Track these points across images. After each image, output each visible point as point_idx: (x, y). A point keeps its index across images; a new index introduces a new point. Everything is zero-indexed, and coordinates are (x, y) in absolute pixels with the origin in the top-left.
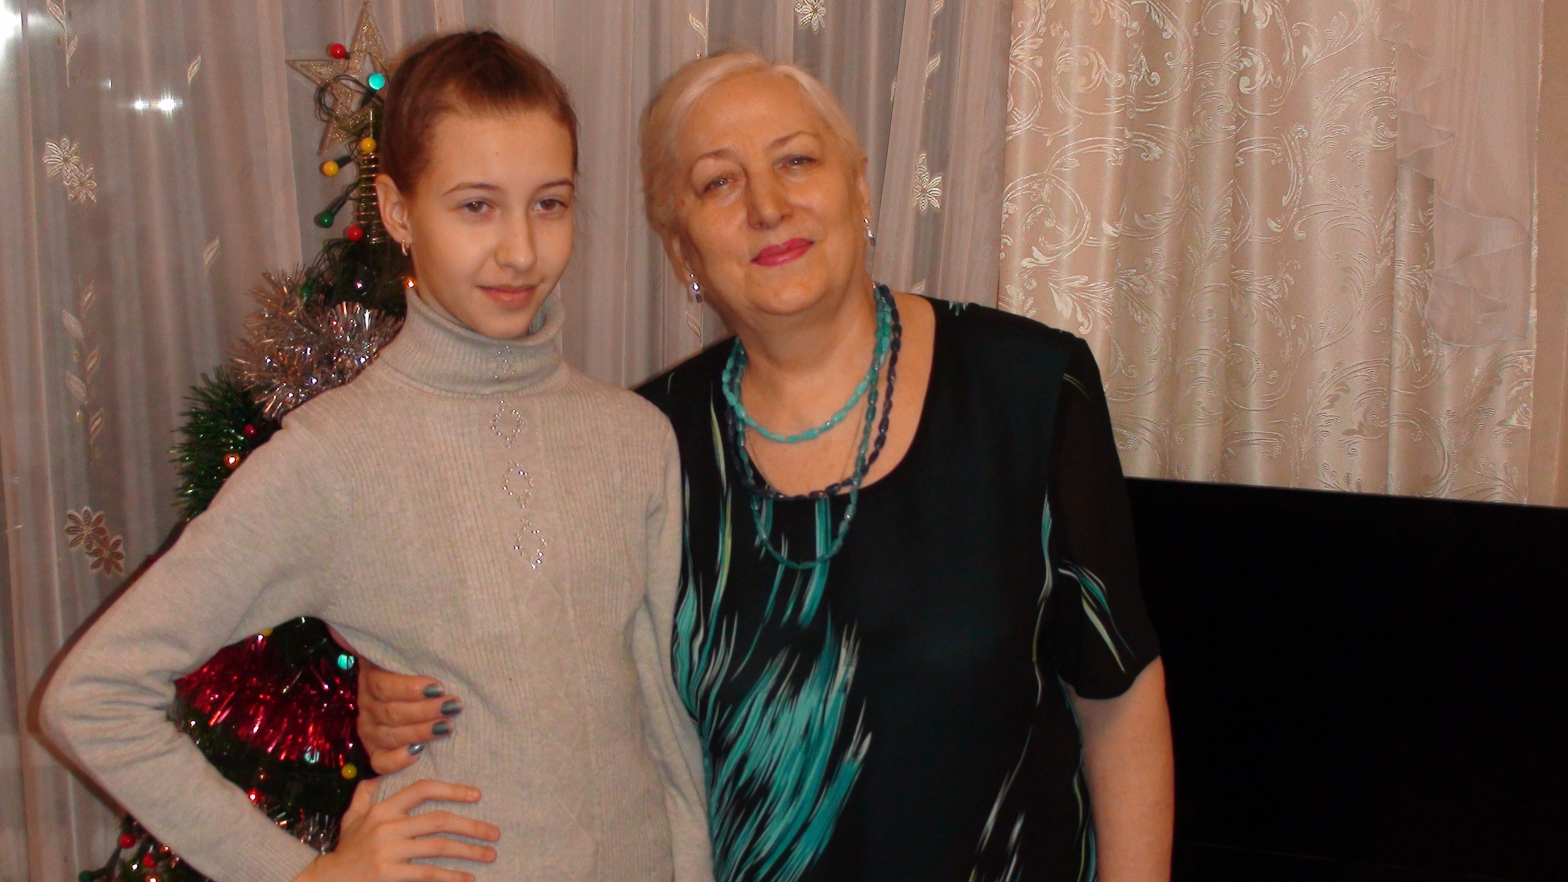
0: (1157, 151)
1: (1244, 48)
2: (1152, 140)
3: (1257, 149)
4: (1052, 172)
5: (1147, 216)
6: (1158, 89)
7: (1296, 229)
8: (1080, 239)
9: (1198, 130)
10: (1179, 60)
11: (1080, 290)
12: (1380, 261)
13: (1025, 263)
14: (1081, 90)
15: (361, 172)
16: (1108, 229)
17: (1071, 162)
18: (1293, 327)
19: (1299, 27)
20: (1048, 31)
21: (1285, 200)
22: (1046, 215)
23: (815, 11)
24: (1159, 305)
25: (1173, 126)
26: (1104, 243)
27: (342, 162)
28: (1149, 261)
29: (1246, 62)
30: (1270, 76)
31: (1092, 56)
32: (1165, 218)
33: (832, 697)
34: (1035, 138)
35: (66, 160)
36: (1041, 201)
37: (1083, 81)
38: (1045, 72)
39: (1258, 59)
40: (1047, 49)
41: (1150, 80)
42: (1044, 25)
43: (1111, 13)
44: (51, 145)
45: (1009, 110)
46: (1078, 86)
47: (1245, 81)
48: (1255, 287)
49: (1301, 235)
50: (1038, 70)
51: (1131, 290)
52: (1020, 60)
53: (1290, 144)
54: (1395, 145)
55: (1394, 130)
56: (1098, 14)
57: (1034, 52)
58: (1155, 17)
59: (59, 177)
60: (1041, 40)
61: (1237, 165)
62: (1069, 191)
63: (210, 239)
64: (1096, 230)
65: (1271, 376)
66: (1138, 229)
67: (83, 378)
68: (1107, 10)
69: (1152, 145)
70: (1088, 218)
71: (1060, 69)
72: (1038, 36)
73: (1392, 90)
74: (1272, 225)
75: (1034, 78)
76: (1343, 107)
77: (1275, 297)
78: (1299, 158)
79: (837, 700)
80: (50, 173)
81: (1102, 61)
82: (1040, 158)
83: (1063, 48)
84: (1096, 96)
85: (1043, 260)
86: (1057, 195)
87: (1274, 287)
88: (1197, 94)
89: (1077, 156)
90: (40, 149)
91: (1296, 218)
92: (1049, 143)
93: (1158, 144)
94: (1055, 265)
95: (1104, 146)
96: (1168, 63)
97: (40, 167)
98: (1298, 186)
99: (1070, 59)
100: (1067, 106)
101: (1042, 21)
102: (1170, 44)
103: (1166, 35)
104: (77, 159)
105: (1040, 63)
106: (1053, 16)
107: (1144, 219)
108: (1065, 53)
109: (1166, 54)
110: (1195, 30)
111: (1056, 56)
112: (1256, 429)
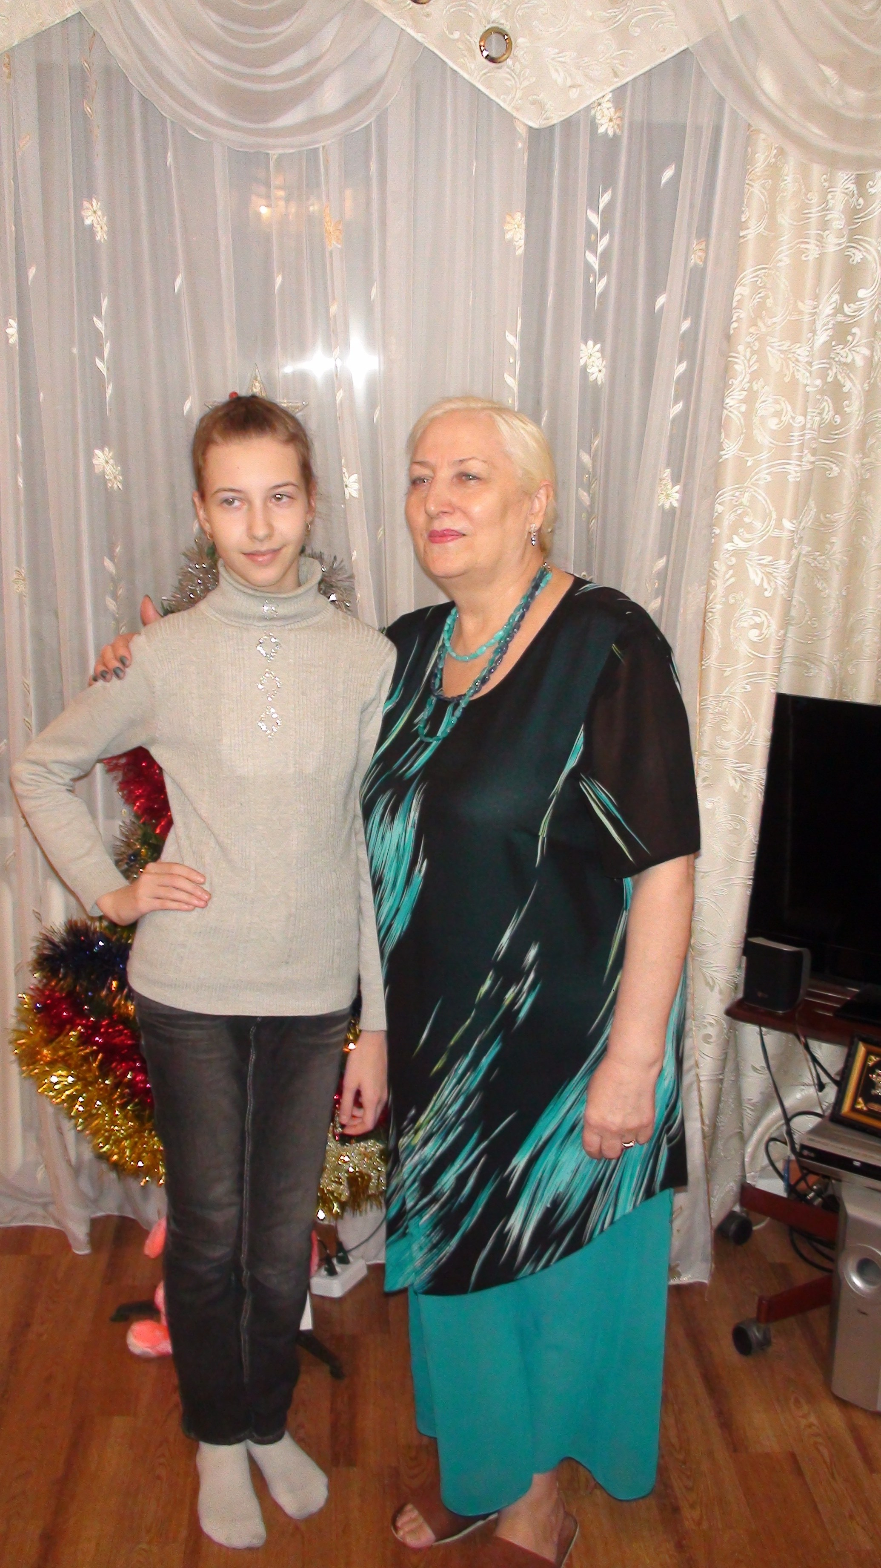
0: (836, 470)
2: (833, 463)
4: (752, 484)
5: (828, 515)
6: (838, 427)
8: (768, 531)
10: (854, 406)
11: (766, 566)
13: (729, 546)
14: (775, 427)
16: (787, 524)
17: (764, 477)
20: (751, 387)
22: (745, 513)
23: (600, 371)
24: (836, 579)
25: (850, 455)
26: (785, 535)
28: (828, 546)
31: (783, 404)
32: (841, 517)
34: (740, 461)
35: (107, 462)
36: (741, 504)
37: (776, 420)
38: (748, 416)
40: (751, 398)
42: (748, 382)
43: (796, 373)
44: (98, 452)
45: (722, 440)
46: (771, 424)
50: (742, 413)
51: (816, 567)
52: (731, 407)
56: (788, 375)
57: (742, 401)
58: (839, 377)
59: (103, 472)
60: (745, 393)
62: (761, 496)
64: (779, 526)
66: (821, 524)
67: (116, 600)
68: (794, 372)
69: (833, 466)
70: (774, 516)
71: (761, 412)
72: (743, 390)
75: (739, 419)
80: (97, 470)
81: (789, 409)
82: (743, 473)
83: (763, 398)
84: (785, 431)
85: (742, 545)
86: (753, 500)
89: (769, 473)
90: (90, 456)
92: (749, 464)
93: (837, 465)
94: (749, 548)
95: (787, 466)
96: (847, 409)
97: (90, 466)
99: (766, 407)
100: (763, 438)
101: (746, 380)
102: (848, 396)
103: (845, 390)
104: (111, 461)
105: (743, 408)
106: (755, 376)
107: (826, 518)
108: (764, 401)
109: (845, 402)
110: (866, 385)
111: (757, 405)
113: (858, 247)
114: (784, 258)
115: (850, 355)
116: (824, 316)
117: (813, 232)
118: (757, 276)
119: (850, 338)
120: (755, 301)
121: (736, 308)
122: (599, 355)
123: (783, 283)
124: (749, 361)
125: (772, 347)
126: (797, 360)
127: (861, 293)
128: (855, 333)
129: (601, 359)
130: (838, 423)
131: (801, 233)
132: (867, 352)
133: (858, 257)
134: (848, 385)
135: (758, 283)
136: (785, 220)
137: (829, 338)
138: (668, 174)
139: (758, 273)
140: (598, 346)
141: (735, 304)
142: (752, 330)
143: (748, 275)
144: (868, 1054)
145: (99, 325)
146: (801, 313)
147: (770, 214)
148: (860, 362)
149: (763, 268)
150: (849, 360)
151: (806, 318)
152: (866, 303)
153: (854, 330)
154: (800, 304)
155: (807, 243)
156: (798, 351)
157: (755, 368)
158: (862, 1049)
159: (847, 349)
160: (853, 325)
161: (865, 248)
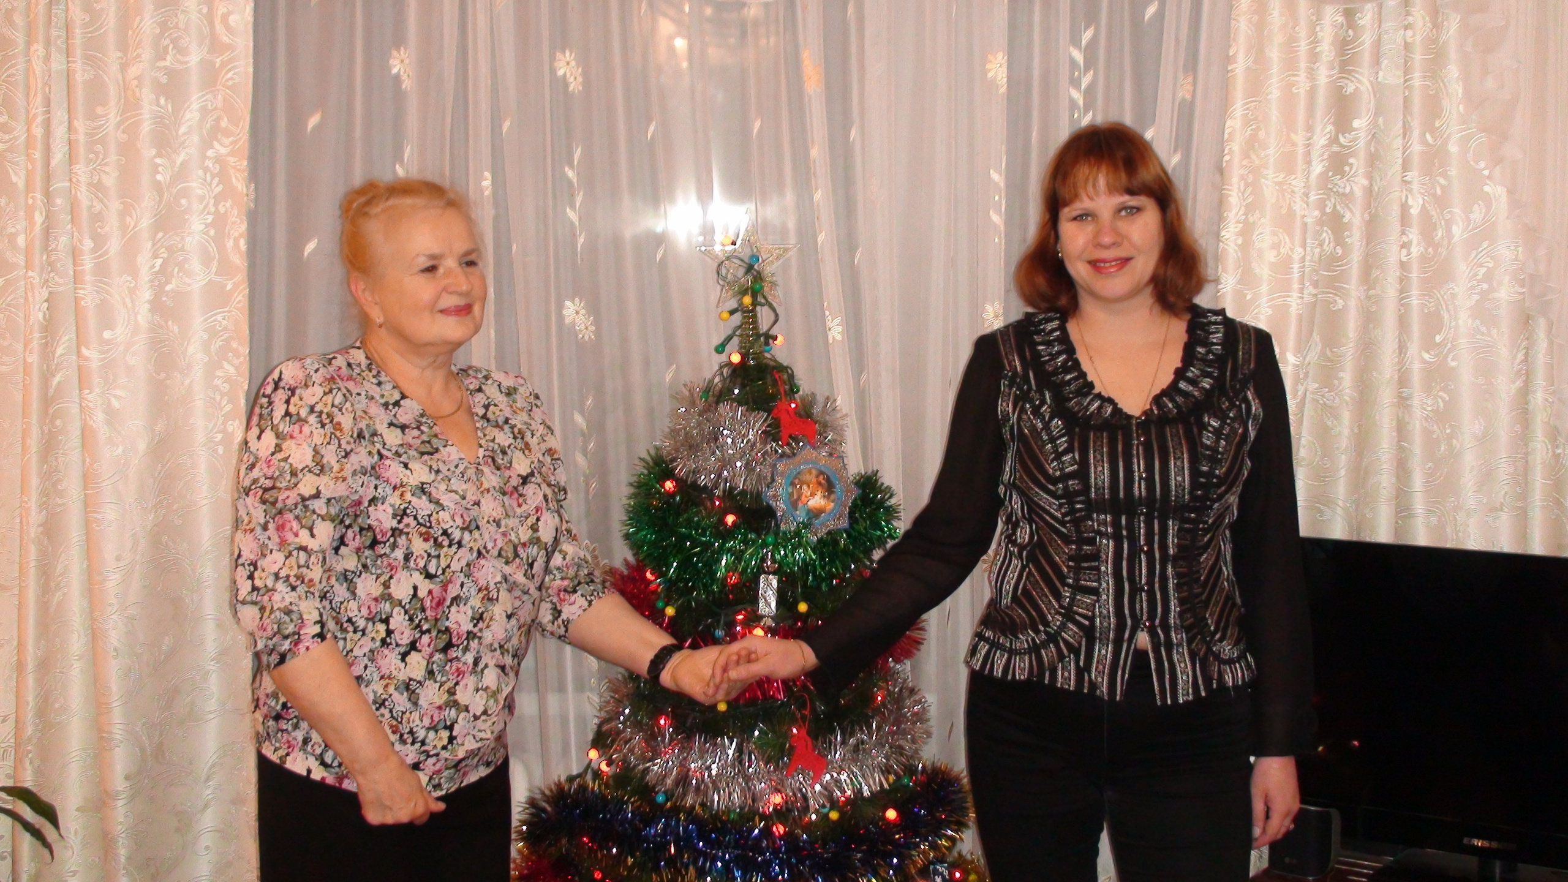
0: (1340, 303)
1: (1403, 228)
2: (1337, 295)
3: (1415, 301)
5: (1334, 350)
6: (1340, 259)
7: (1449, 359)
9: (1372, 288)
10: (1355, 238)
12: (1514, 383)
14: (1273, 260)
15: (744, 317)
17: (1265, 311)
18: (1448, 431)
19: (1449, 212)
20: (1247, 219)
21: (1438, 339)
24: (1346, 416)
25: (1354, 287)
26: (1290, 369)
27: (732, 313)
28: (1335, 382)
30: (1422, 248)
31: (1281, 236)
32: (1349, 351)
34: (1239, 295)
35: (577, 313)
37: (1274, 252)
38: (1245, 247)
39: (1413, 235)
40: (1247, 231)
41: (1332, 252)
42: (1244, 215)
43: (1292, 204)
44: (568, 303)
46: (1271, 256)
47: (1406, 252)
48: (1416, 402)
49: (1453, 364)
50: (1239, 246)
51: (1325, 403)
52: (1227, 240)
53: (1443, 298)
54: (1524, 298)
55: (1522, 286)
56: (1284, 206)
57: (1239, 234)
58: (1338, 207)
59: (574, 323)
60: (1241, 225)
61: (1400, 312)
63: (669, 365)
65: (1427, 467)
66: (1330, 360)
67: (585, 455)
68: (1290, 204)
69: (1337, 298)
71: (1257, 245)
72: (1238, 222)
73: (1520, 257)
74: (1426, 356)
75: (1236, 252)
76: (1483, 270)
77: (1430, 408)
78: (1451, 307)
80: (568, 321)
81: (1288, 240)
82: (1242, 308)
83: (1260, 230)
84: (1283, 265)
87: (1429, 402)
89: (1269, 307)
90: (560, 307)
91: (1450, 351)
92: (1248, 297)
93: (1341, 298)
95: (1289, 299)
96: (1348, 240)
97: (561, 317)
98: (1450, 328)
99: (1264, 238)
100: (1263, 272)
101: (1241, 212)
102: (1348, 226)
103: (1346, 220)
104: (583, 311)
105: (1240, 241)
106: (1249, 209)
107: (1333, 352)
108: (1261, 234)
109: (1345, 233)
110: (1366, 215)
111: (1254, 236)
112: (1419, 505)
113: (1351, 78)
114: (1275, 93)
115: (1348, 185)
116: (1318, 147)
117: (1303, 65)
118: (1247, 109)
119: (1347, 168)
120: (1247, 134)
121: (1227, 142)
123: (1274, 114)
124: (1243, 194)
125: (1267, 179)
126: (1293, 192)
127: (1356, 123)
128: (1352, 164)
130: (1339, 255)
131: (1290, 63)
132: (1365, 182)
133: (1350, 88)
134: (1348, 216)
135: (1249, 115)
136: (1274, 54)
137: (1325, 169)
138: (1151, 10)
139: (1248, 106)
141: (1226, 136)
142: (1245, 162)
143: (1238, 108)
145: (570, 174)
146: (1294, 144)
147: (1258, 49)
148: (1358, 193)
149: (1253, 101)
150: (1348, 190)
151: (1300, 150)
152: (1362, 134)
153: (1351, 161)
154: (1293, 136)
155: (1296, 75)
156: (1294, 183)
157: (1250, 200)
159: (1344, 180)
160: (1351, 155)
161: (1357, 78)
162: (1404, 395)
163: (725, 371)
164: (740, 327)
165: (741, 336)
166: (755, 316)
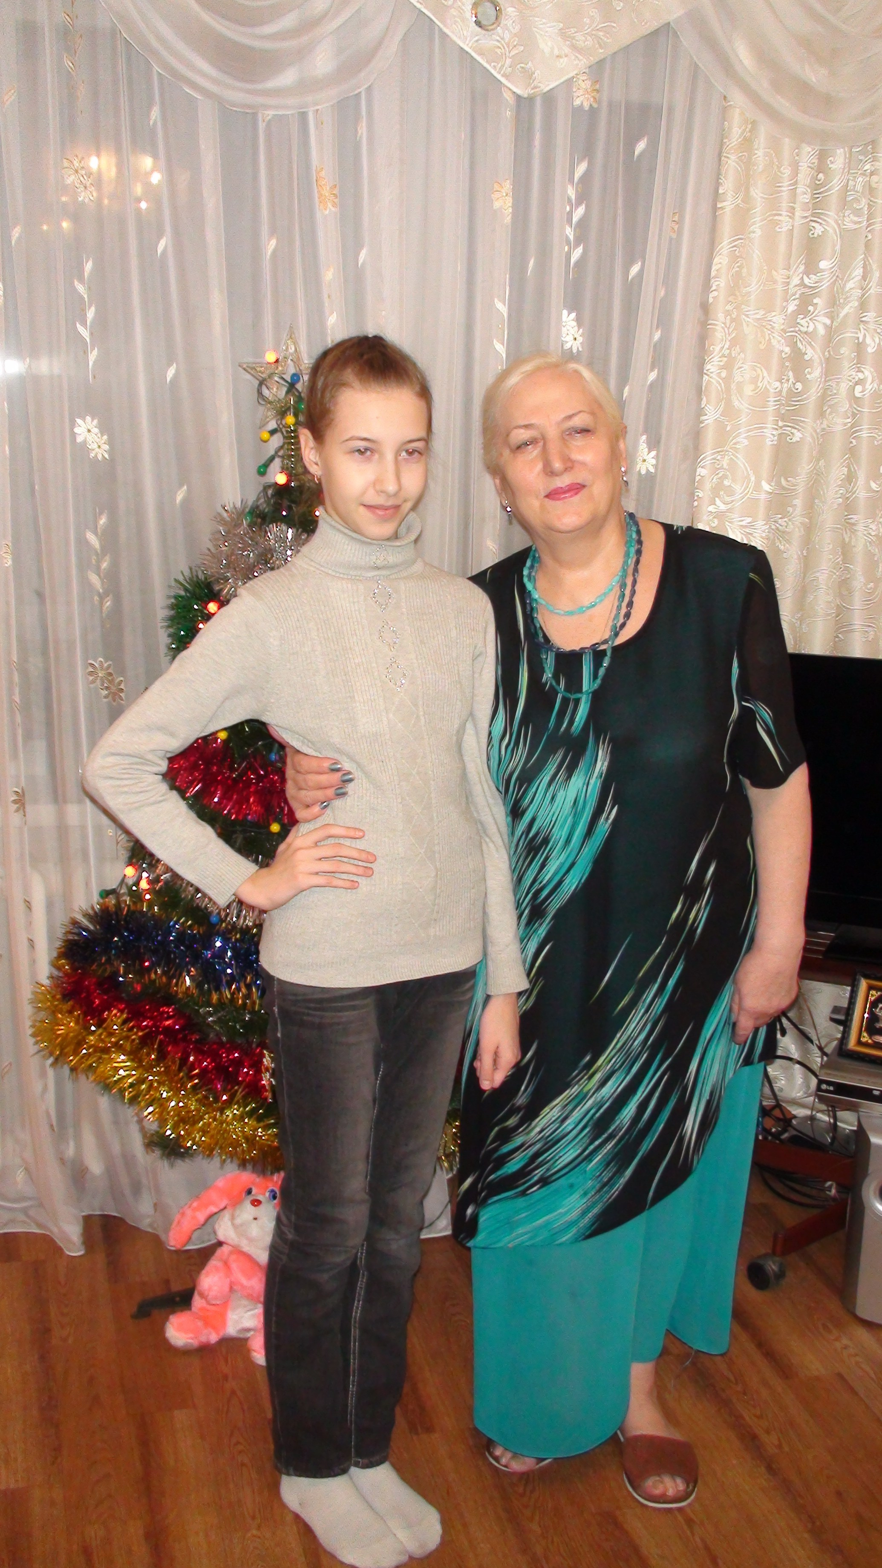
0: (798, 436)
1: (859, 365)
2: (796, 429)
3: (865, 434)
4: (731, 448)
5: (789, 479)
6: (799, 394)
8: (747, 494)
9: (825, 422)
10: (815, 374)
11: (746, 527)
13: (711, 508)
14: (751, 394)
15: (285, 438)
16: (766, 487)
17: (743, 441)
20: (730, 353)
22: (725, 477)
23: (575, 339)
24: (795, 539)
25: (809, 419)
26: (763, 496)
27: (272, 433)
28: (790, 509)
29: (861, 376)
30: (875, 385)
31: (759, 370)
32: (801, 481)
33: (592, 781)
34: (720, 426)
35: (89, 431)
36: (722, 468)
37: (752, 387)
38: (727, 381)
39: (869, 373)
40: (729, 365)
41: (794, 387)
42: (728, 349)
43: (772, 341)
44: (79, 421)
45: (703, 406)
46: (748, 390)
47: (858, 388)
48: (860, 527)
50: (723, 379)
51: (777, 529)
52: (712, 373)
56: (763, 343)
57: (722, 368)
58: (800, 345)
59: (85, 442)
60: (725, 359)
61: (851, 445)
62: (741, 461)
63: (181, 485)
64: (758, 487)
65: (867, 586)
66: (783, 488)
67: (99, 574)
68: (770, 339)
69: (795, 431)
70: (753, 479)
71: (737, 379)
72: (723, 356)
74: (874, 486)
75: (720, 384)
77: (873, 534)
79: (595, 783)
80: (79, 439)
81: (766, 374)
82: (723, 438)
83: (739, 365)
84: (761, 397)
85: (723, 507)
86: (733, 463)
87: (873, 527)
88: (824, 399)
89: (746, 438)
90: (73, 424)
92: (728, 429)
93: (799, 430)
94: (729, 511)
95: (765, 430)
96: (808, 376)
97: (72, 435)
99: (744, 372)
100: (741, 404)
101: (726, 346)
102: (809, 363)
103: (807, 357)
104: (96, 430)
105: (724, 374)
106: (734, 343)
107: (788, 481)
108: (741, 368)
109: (807, 370)
110: (826, 353)
111: (735, 370)
112: (857, 621)
113: (819, 220)
114: (757, 230)
115: (811, 324)
116: (792, 287)
117: (784, 205)
118: (735, 246)
119: (811, 308)
120: (734, 270)
121: (716, 277)
122: (574, 324)
123: (757, 254)
124: (729, 328)
125: (747, 316)
126: (773, 328)
127: (823, 265)
128: (816, 304)
129: (576, 328)
130: (799, 391)
131: (773, 204)
132: (828, 322)
133: (818, 230)
134: (809, 354)
135: (736, 252)
136: (757, 193)
137: (796, 307)
138: (641, 146)
139: (736, 243)
140: (573, 315)
141: (713, 273)
142: (731, 299)
143: (724, 246)
144: (870, 988)
145: (81, 288)
146: (775, 282)
147: (744, 186)
148: (821, 331)
149: (739, 239)
150: (811, 329)
151: (780, 288)
152: (826, 274)
153: (815, 301)
154: (774, 273)
155: (780, 215)
156: (774, 319)
157: (734, 335)
158: (863, 984)
159: (808, 319)
160: (815, 295)
161: (825, 220)
162: (852, 521)
163: (270, 492)
164: (281, 447)
165: (282, 457)
166: (296, 437)
